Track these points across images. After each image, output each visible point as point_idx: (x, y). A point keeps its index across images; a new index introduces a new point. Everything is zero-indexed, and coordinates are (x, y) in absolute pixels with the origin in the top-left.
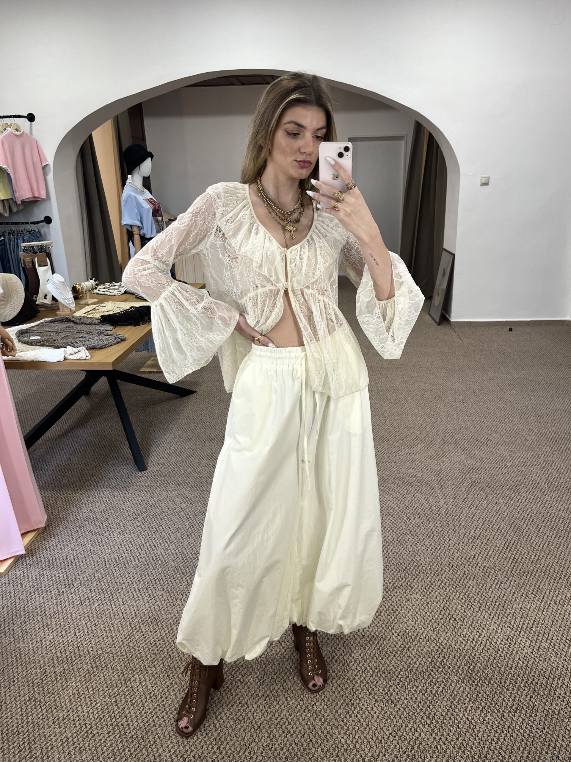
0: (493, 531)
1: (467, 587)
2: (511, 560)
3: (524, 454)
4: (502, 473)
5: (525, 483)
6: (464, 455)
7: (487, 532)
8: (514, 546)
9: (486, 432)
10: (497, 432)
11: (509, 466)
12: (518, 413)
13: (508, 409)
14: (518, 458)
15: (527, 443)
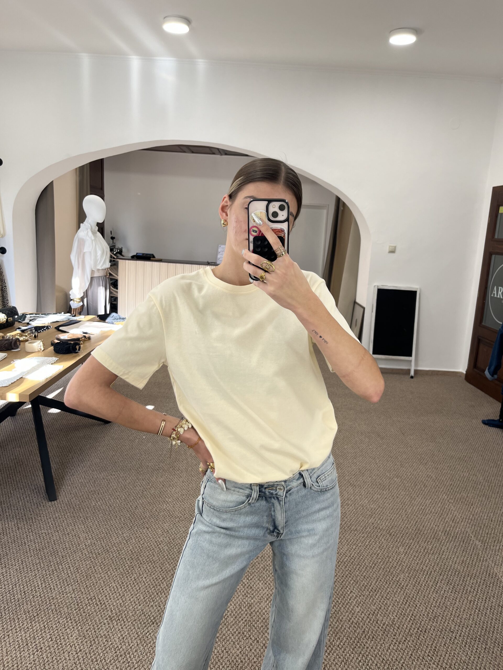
0: (393, 583)
1: (365, 648)
2: (409, 617)
3: (423, 501)
4: (403, 520)
5: (424, 531)
6: (367, 498)
7: (387, 585)
8: (412, 601)
9: (388, 475)
10: (398, 476)
11: (409, 513)
12: (418, 458)
13: (408, 453)
14: (417, 505)
15: (426, 489)
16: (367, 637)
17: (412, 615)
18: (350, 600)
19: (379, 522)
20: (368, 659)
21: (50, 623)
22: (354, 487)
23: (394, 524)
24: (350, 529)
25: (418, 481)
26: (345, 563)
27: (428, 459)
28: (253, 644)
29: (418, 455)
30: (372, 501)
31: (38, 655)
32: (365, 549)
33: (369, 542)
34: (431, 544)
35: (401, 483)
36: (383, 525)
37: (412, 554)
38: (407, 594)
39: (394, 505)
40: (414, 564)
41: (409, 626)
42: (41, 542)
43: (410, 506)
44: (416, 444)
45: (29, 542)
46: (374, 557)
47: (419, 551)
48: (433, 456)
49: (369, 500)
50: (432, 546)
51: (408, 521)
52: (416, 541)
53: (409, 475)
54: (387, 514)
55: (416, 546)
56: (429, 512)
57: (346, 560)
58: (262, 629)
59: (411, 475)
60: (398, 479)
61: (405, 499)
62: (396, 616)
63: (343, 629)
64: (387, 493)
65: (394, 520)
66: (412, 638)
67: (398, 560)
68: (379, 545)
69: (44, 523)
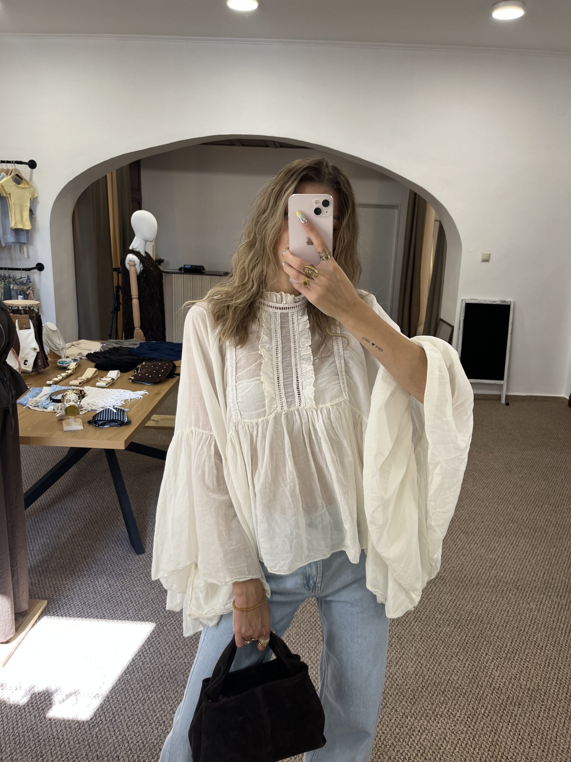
0: (531, 644)
1: (513, 715)
2: (555, 681)
3: (547, 549)
4: (528, 572)
5: (554, 583)
6: (484, 548)
7: (524, 646)
8: (555, 663)
9: (502, 520)
10: (513, 521)
11: (533, 564)
12: (532, 499)
13: (520, 494)
14: (541, 554)
15: (547, 536)
16: (513, 704)
17: (558, 678)
18: (487, 663)
19: (502, 575)
20: (519, 728)
21: (168, 693)
22: (467, 535)
23: (519, 576)
24: (471, 583)
25: (537, 526)
26: (473, 622)
27: (543, 500)
28: (392, 714)
29: (531, 496)
30: (490, 550)
31: (162, 730)
32: (492, 605)
33: (496, 598)
34: (564, 599)
35: (518, 529)
36: (508, 577)
37: (546, 610)
38: (547, 656)
39: (516, 555)
40: (549, 621)
41: (556, 691)
42: (138, 601)
43: (533, 555)
44: (527, 483)
45: (125, 601)
46: (504, 615)
47: (553, 607)
48: (548, 496)
49: (486, 549)
50: (565, 600)
51: (535, 573)
52: (547, 596)
53: (525, 519)
54: (509, 565)
55: (548, 602)
56: (556, 562)
57: (473, 618)
58: (397, 696)
59: (528, 520)
60: (515, 524)
61: (526, 547)
62: (541, 680)
63: (485, 695)
64: (504, 541)
65: (518, 571)
66: (561, 704)
67: (531, 617)
68: (508, 601)
69: (136, 579)
